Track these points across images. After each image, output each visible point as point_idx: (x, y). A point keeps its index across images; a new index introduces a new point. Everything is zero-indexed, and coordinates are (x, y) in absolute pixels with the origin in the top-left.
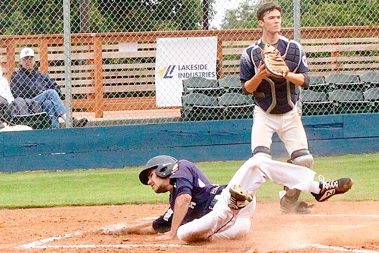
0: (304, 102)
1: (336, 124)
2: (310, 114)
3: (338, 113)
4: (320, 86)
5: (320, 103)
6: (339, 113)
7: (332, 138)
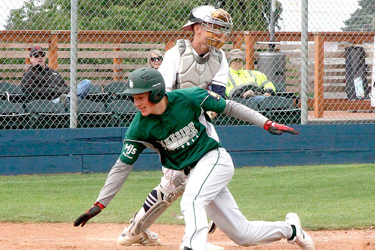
0: (79, 112)
1: (113, 138)
2: (85, 126)
3: (116, 125)
4: (97, 95)
5: (97, 114)
6: (118, 126)
7: (109, 153)
